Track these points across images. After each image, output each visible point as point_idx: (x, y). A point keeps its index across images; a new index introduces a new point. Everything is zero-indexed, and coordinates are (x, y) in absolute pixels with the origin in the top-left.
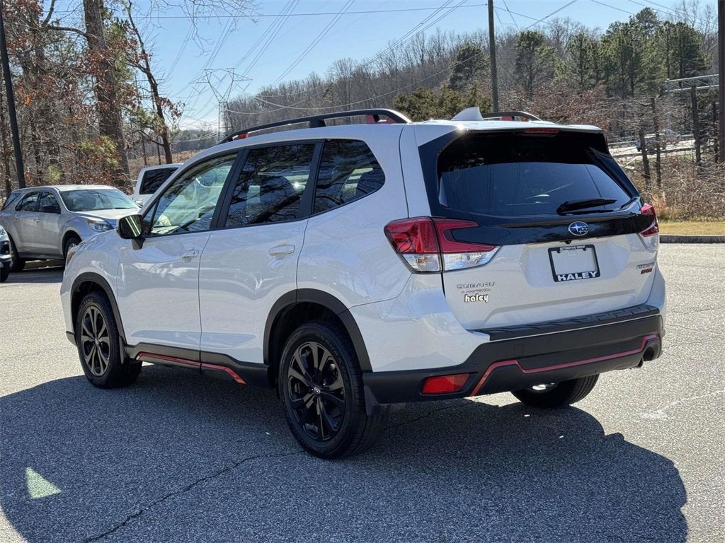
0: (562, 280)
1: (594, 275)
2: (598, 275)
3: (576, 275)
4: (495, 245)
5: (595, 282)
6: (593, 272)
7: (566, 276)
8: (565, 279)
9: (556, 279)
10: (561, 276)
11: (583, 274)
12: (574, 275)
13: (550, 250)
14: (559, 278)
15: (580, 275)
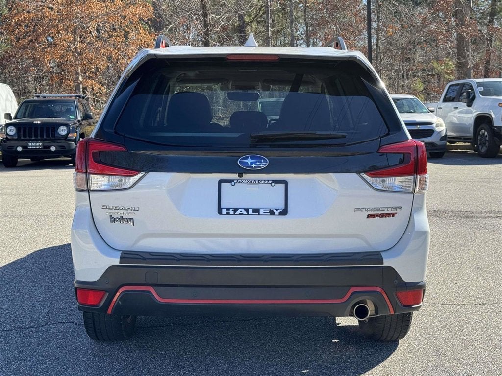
0: (228, 214)
1: (277, 213)
2: (284, 212)
3: (251, 211)
4: (139, 171)
5: (278, 220)
6: (277, 210)
7: (235, 210)
8: (232, 213)
9: (220, 212)
10: (228, 209)
11: (261, 212)
12: (247, 210)
13: (221, 182)
14: (224, 211)
15: (256, 211)
